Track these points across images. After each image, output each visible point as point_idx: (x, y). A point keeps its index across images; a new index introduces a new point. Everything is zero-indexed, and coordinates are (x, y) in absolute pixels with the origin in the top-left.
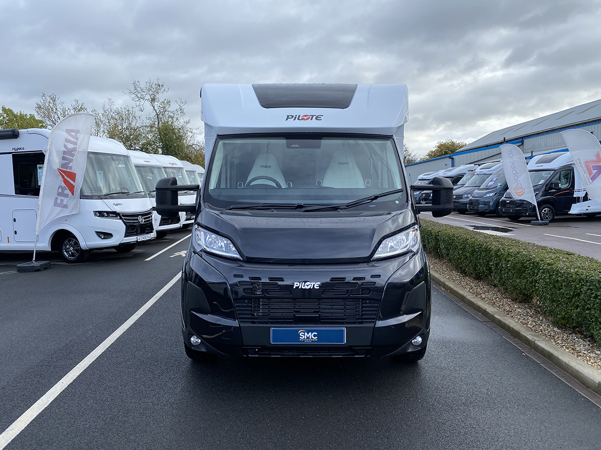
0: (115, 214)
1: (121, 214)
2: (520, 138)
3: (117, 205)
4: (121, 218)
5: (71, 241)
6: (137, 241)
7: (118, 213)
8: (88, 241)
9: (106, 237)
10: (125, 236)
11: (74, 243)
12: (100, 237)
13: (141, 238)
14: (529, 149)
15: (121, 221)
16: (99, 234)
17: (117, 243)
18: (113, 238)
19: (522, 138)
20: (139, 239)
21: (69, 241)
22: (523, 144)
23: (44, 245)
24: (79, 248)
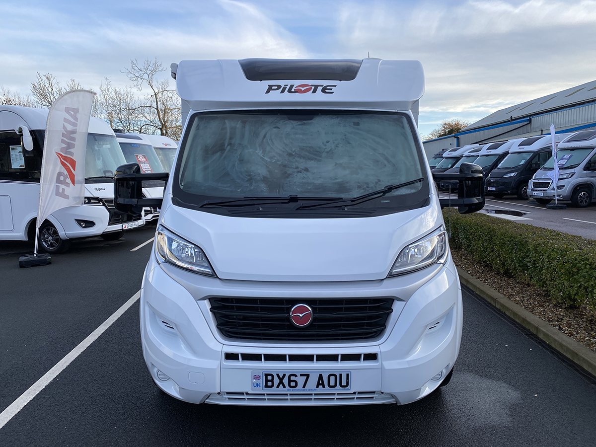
0: (98, 200)
1: (104, 200)
2: (527, 116)
3: (99, 190)
4: (104, 205)
5: (49, 230)
6: (122, 229)
7: (101, 199)
8: (68, 230)
9: (87, 225)
10: (109, 224)
11: (53, 232)
12: (81, 225)
13: (127, 226)
14: (537, 127)
15: (103, 207)
16: (79, 222)
17: (100, 232)
18: (95, 227)
19: (531, 116)
20: (125, 227)
21: (48, 230)
22: (530, 122)
23: (20, 234)
24: (58, 237)
